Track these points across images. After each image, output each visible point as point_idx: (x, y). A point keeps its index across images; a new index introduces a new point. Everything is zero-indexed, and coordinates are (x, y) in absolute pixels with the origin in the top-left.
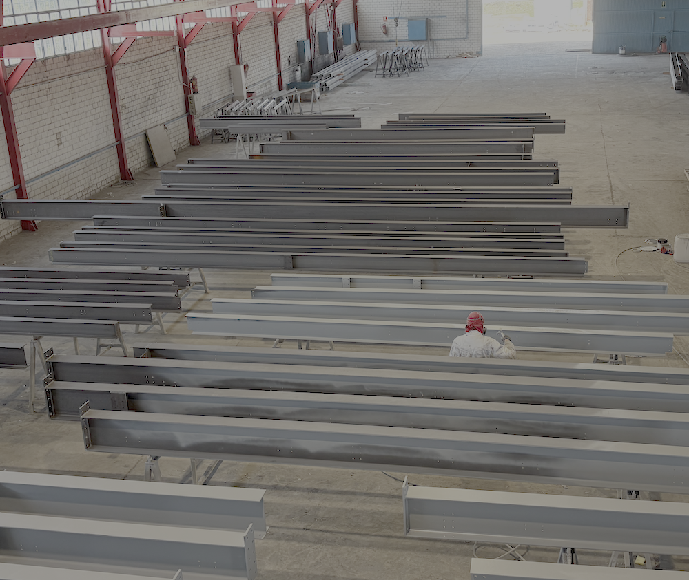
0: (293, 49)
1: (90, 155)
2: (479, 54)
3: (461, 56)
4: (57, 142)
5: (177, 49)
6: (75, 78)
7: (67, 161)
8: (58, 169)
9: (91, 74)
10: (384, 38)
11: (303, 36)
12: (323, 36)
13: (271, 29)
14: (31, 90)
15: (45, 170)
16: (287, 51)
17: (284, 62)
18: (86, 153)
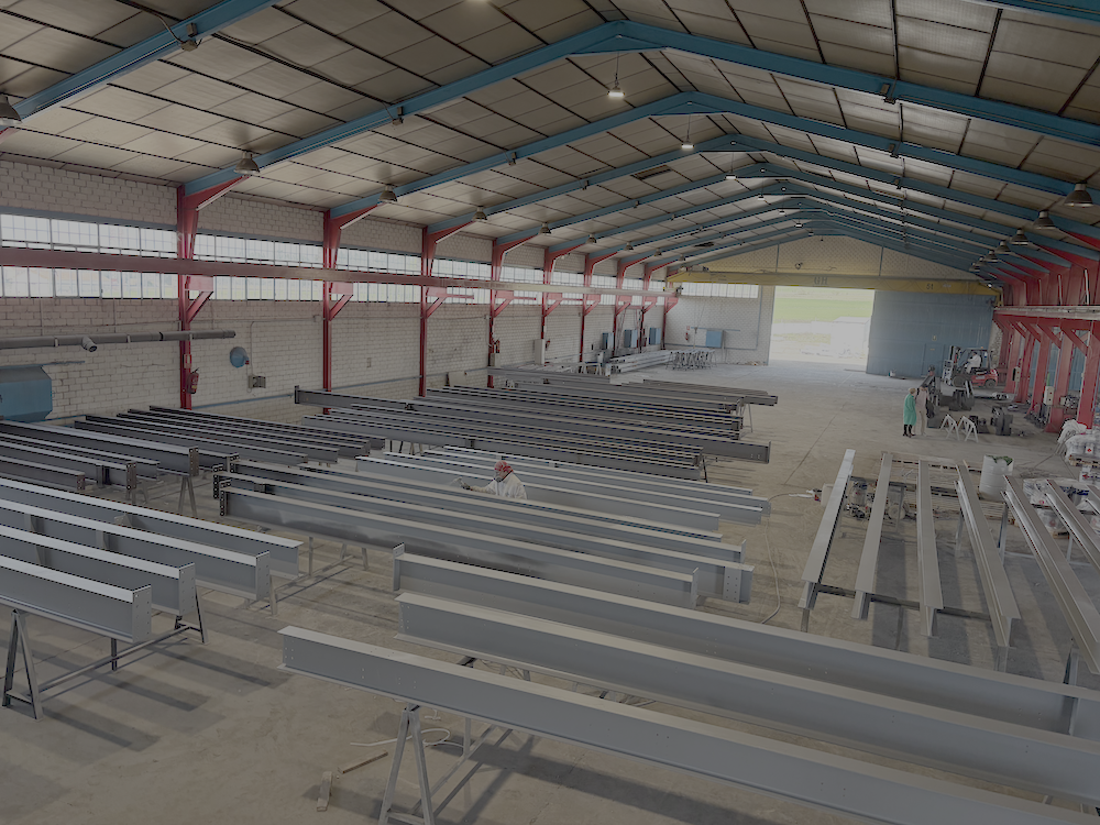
0: (598, 338)
1: (394, 380)
2: (766, 363)
3: (749, 364)
4: (367, 365)
5: (488, 317)
6: (392, 321)
7: (373, 381)
8: (364, 384)
9: (407, 320)
10: (686, 343)
11: (610, 329)
12: (628, 334)
13: (579, 319)
14: (351, 321)
15: (352, 383)
16: (592, 337)
17: (587, 346)
18: (392, 378)
